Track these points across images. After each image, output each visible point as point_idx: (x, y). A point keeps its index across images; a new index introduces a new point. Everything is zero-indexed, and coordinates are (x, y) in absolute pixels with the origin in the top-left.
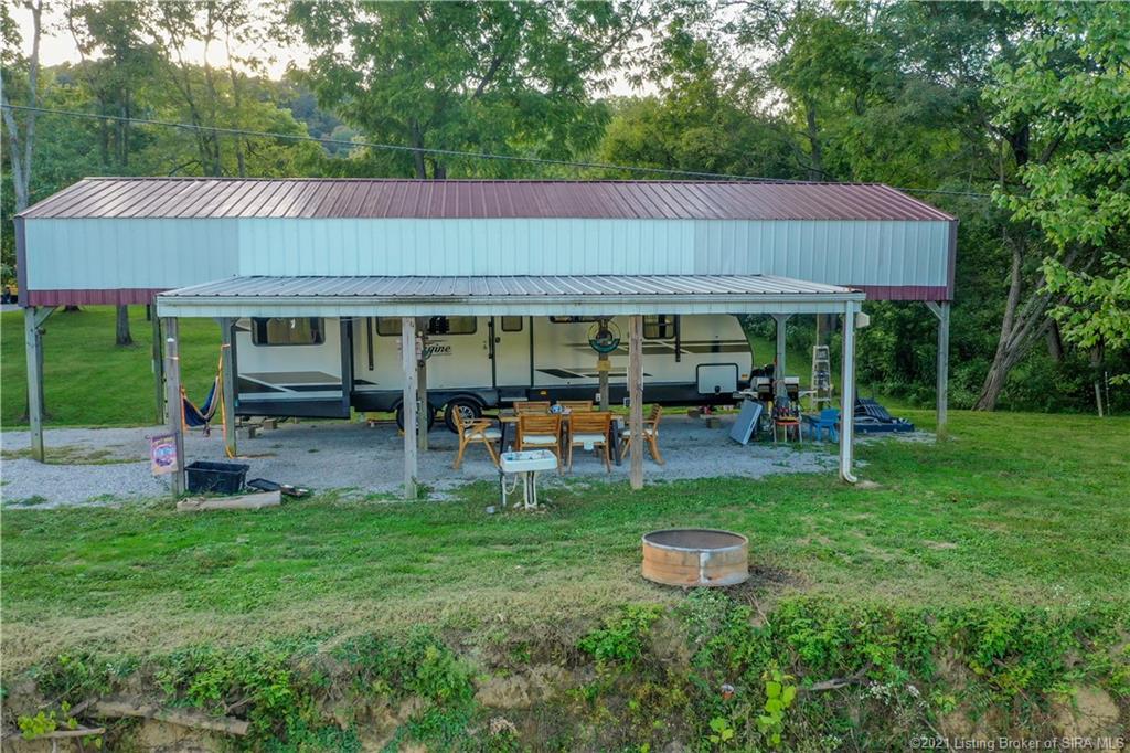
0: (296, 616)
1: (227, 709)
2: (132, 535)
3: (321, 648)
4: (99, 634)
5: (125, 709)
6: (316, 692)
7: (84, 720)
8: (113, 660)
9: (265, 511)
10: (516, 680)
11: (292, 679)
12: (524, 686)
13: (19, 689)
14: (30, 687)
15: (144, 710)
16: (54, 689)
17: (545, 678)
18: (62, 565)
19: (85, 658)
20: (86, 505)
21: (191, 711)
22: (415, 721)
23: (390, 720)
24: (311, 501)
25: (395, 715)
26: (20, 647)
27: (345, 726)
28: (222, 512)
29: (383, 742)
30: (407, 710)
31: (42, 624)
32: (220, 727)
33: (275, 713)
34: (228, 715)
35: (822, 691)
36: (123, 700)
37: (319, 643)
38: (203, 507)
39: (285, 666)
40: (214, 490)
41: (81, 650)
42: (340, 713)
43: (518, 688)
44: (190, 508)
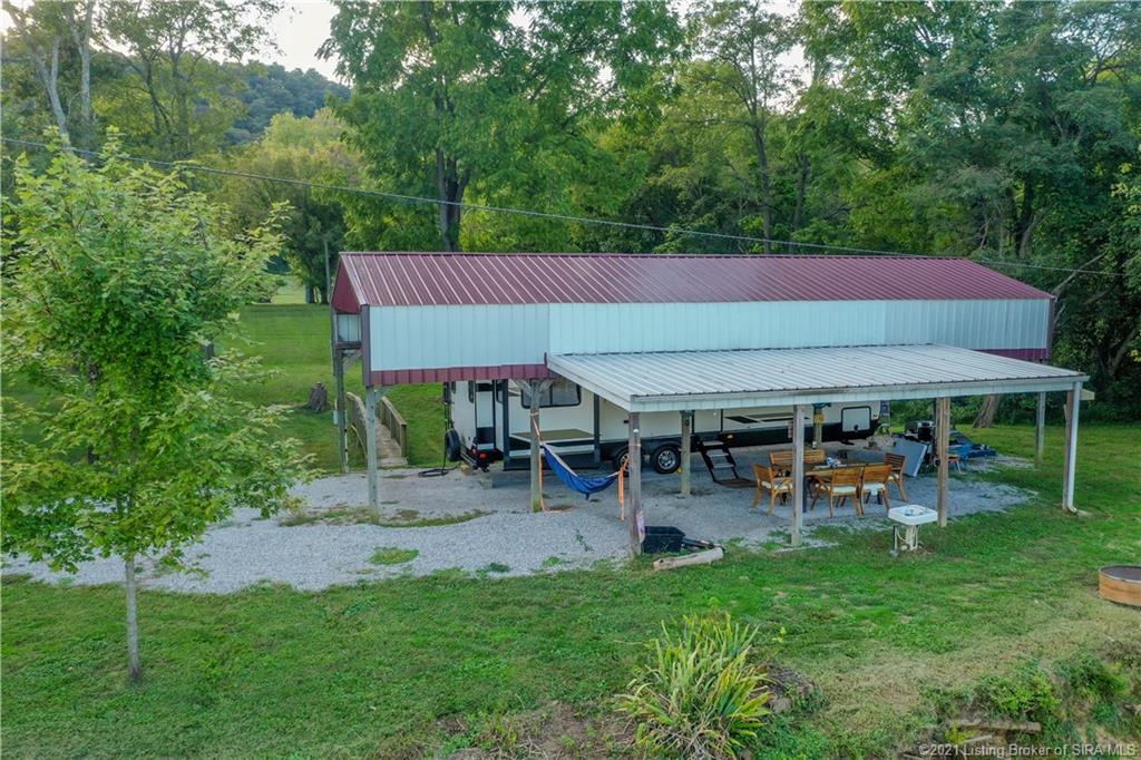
5: (964, 723)
21: (1003, 719)
25: (1081, 708)
30: (1087, 705)
32: (1023, 727)
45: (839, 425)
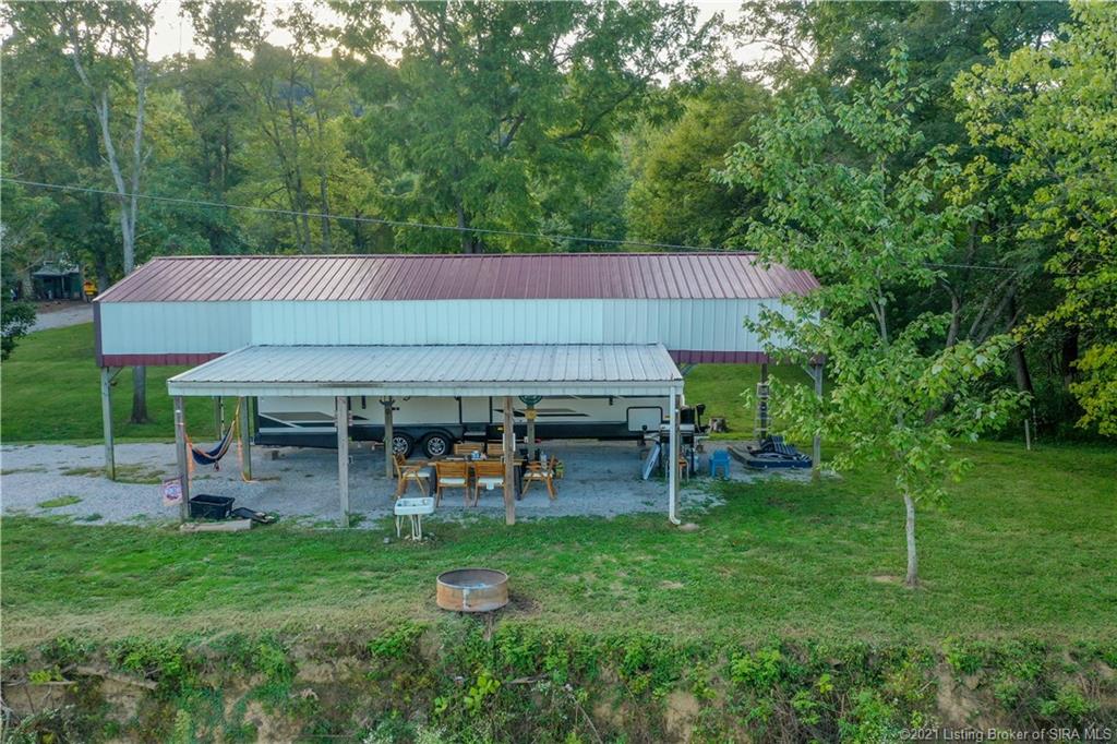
0: (199, 620)
1: (146, 674)
2: (141, 552)
3: (205, 641)
4: (83, 626)
5: (91, 670)
6: (198, 667)
7: (68, 676)
8: (84, 642)
9: (238, 534)
10: (325, 666)
11: (184, 658)
12: (331, 670)
13: (32, 656)
14: (39, 655)
15: (101, 672)
16: (53, 658)
17: (344, 666)
18: (88, 574)
19: (71, 640)
20: (125, 523)
21: (127, 674)
22: (258, 688)
23: (244, 686)
24: (273, 527)
25: (247, 683)
26: (38, 633)
27: (215, 688)
28: (210, 534)
29: (238, 699)
30: (254, 681)
31: (55, 618)
32: (142, 684)
33: (173, 678)
34: (147, 678)
35: (519, 684)
36: (91, 666)
37: (205, 638)
38: (197, 529)
39: (179, 651)
40: (207, 517)
41: (70, 636)
42: (212, 680)
43: (326, 671)
44: (187, 530)
45: (625, 425)
